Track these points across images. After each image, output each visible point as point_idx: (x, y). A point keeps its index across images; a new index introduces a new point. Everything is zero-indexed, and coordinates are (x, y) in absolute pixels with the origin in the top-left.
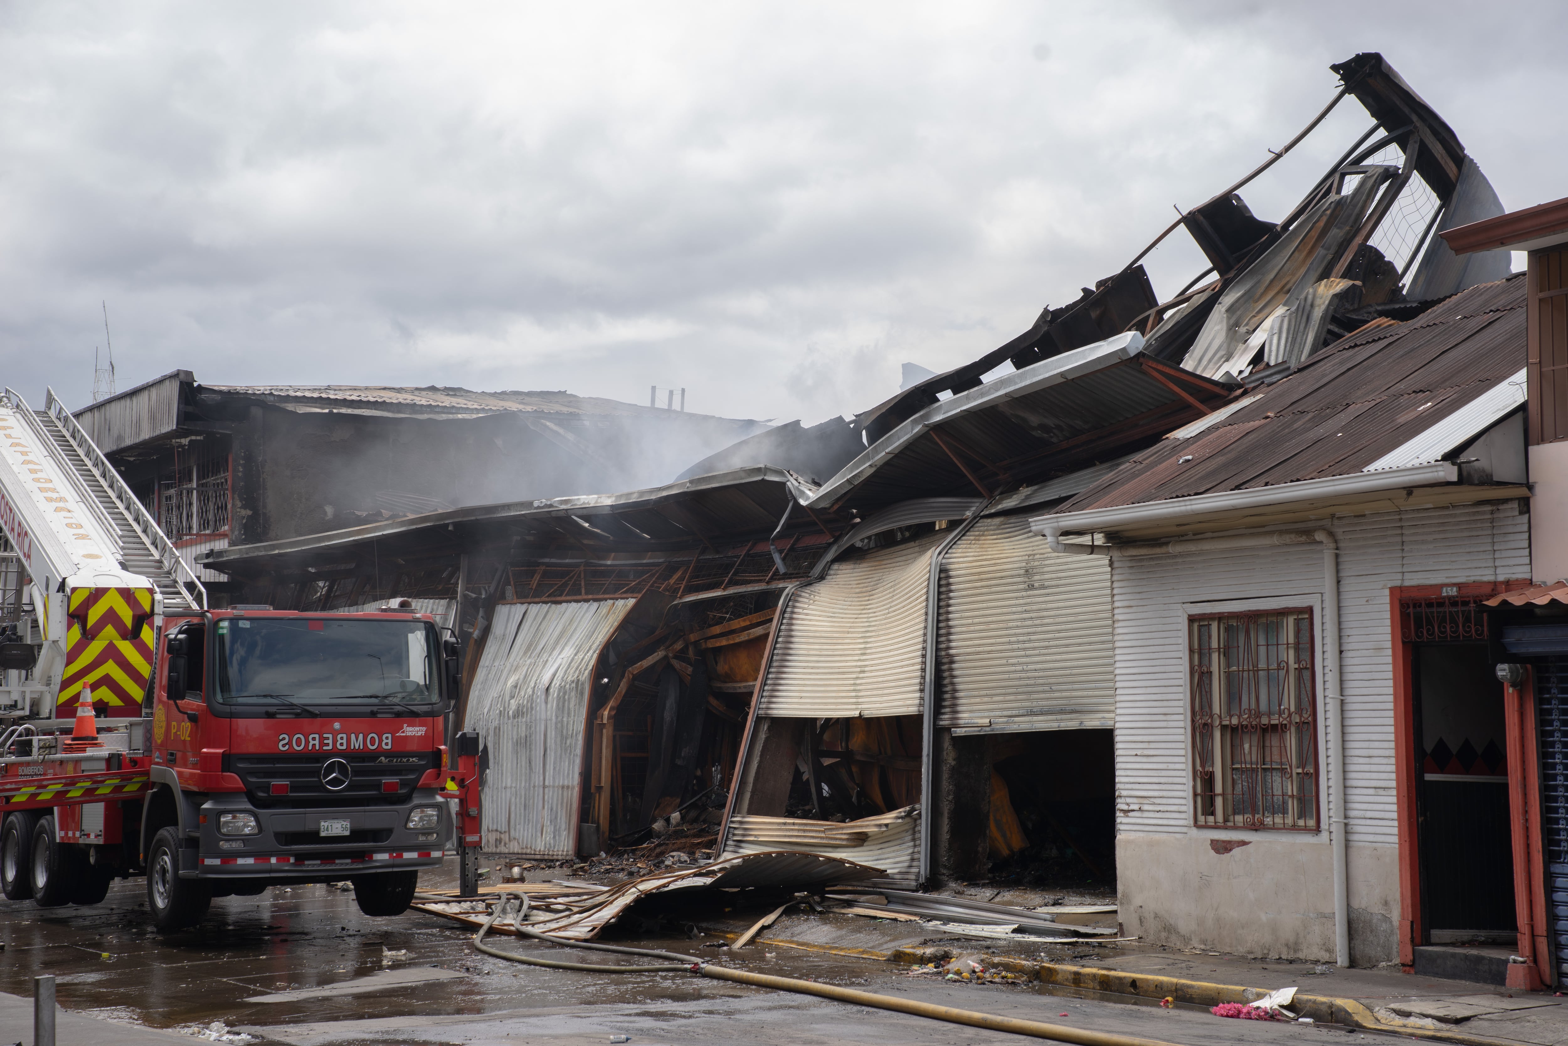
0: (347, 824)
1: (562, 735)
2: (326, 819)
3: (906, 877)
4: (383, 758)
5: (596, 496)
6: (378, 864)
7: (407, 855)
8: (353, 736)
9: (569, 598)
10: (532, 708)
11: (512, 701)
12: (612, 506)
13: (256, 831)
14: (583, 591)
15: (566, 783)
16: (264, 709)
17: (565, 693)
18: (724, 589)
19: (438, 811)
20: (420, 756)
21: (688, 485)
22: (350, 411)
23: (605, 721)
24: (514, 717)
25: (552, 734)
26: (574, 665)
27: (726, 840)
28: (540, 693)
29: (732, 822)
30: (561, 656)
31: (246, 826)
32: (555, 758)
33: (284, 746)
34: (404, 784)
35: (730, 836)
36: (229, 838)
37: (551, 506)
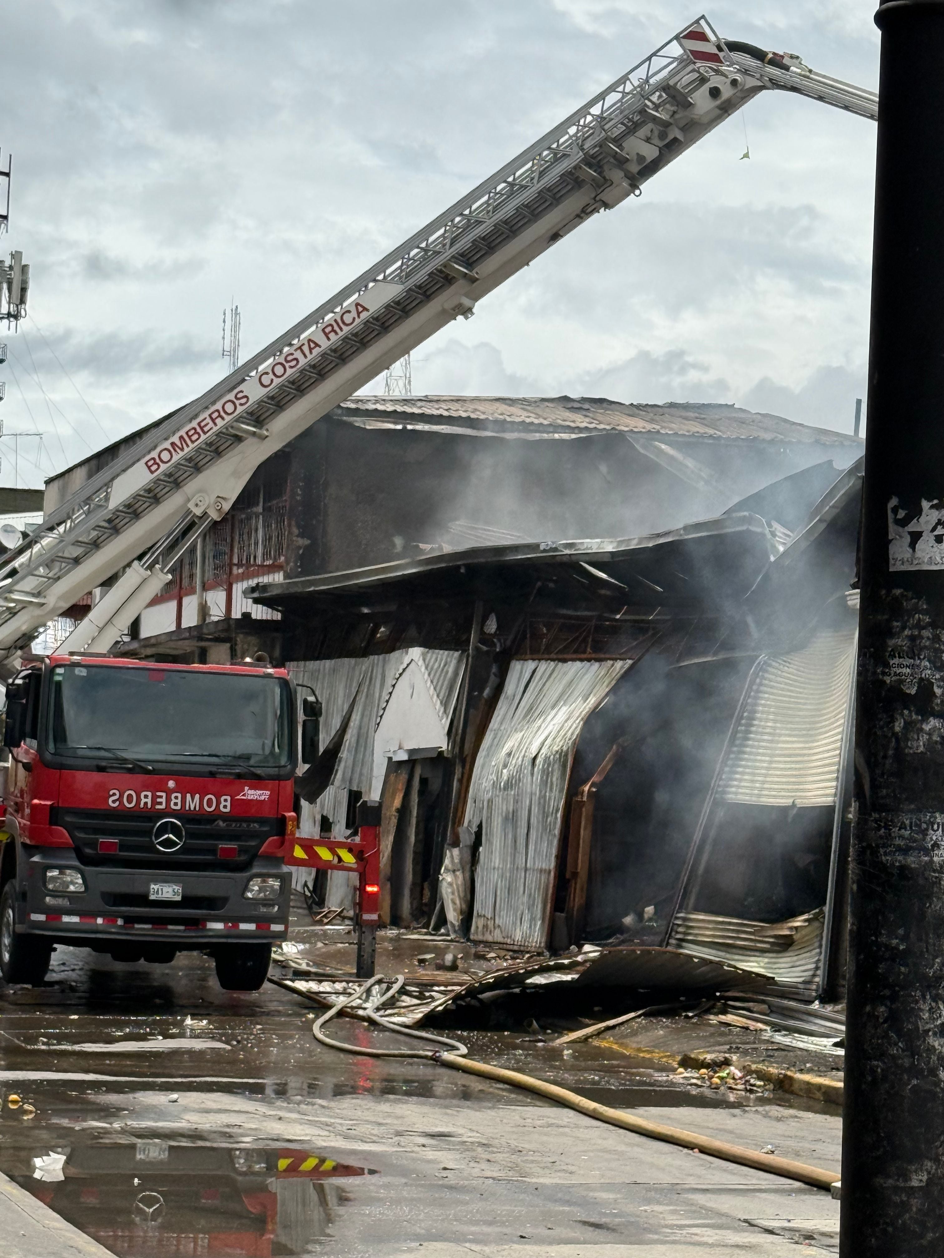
0: (178, 888)
1: (544, 812)
2: (156, 882)
3: (808, 986)
4: (221, 823)
5: (598, 540)
6: (211, 933)
7: (243, 926)
8: (188, 796)
9: (574, 656)
10: (520, 780)
11: (505, 771)
12: (611, 553)
13: (83, 889)
14: (589, 650)
15: (544, 866)
16: (95, 763)
17: (549, 765)
18: (715, 654)
19: (281, 882)
20: (262, 821)
21: (682, 532)
22: (426, 427)
23: (585, 799)
24: (505, 789)
25: (535, 810)
26: (562, 733)
27: (669, 939)
28: (527, 762)
29: (677, 918)
30: (552, 723)
31: (72, 883)
32: (537, 838)
33: (114, 802)
34: (242, 850)
35: (673, 933)
36: (55, 894)
37: (555, 549)
